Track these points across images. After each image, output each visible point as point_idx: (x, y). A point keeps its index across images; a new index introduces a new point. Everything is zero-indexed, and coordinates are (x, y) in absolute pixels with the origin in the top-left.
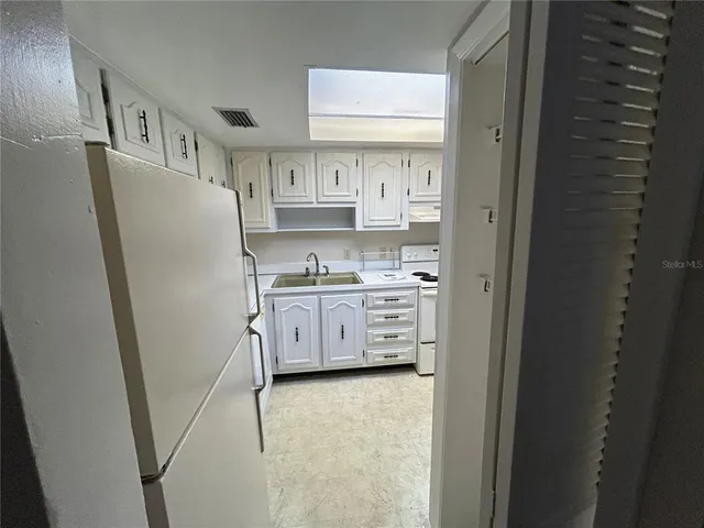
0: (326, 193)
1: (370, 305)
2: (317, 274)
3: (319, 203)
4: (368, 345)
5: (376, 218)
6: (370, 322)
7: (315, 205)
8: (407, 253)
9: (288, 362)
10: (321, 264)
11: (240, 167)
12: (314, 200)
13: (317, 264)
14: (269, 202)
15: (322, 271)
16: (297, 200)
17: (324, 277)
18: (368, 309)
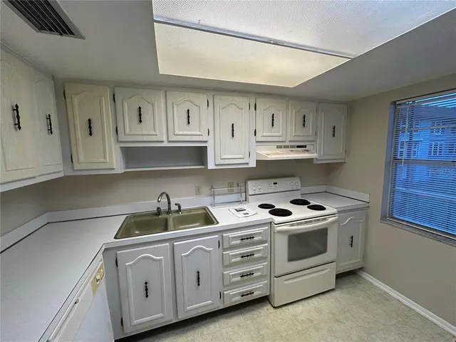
0: (177, 132)
1: (226, 245)
2: (169, 211)
3: (169, 142)
4: (224, 286)
5: (227, 157)
6: (226, 263)
7: (166, 144)
8: (253, 187)
9: (136, 322)
10: (173, 201)
11: (76, 101)
12: (165, 139)
13: (169, 203)
14: (113, 140)
15: (174, 208)
16: (145, 138)
17: (176, 215)
18: (225, 250)
